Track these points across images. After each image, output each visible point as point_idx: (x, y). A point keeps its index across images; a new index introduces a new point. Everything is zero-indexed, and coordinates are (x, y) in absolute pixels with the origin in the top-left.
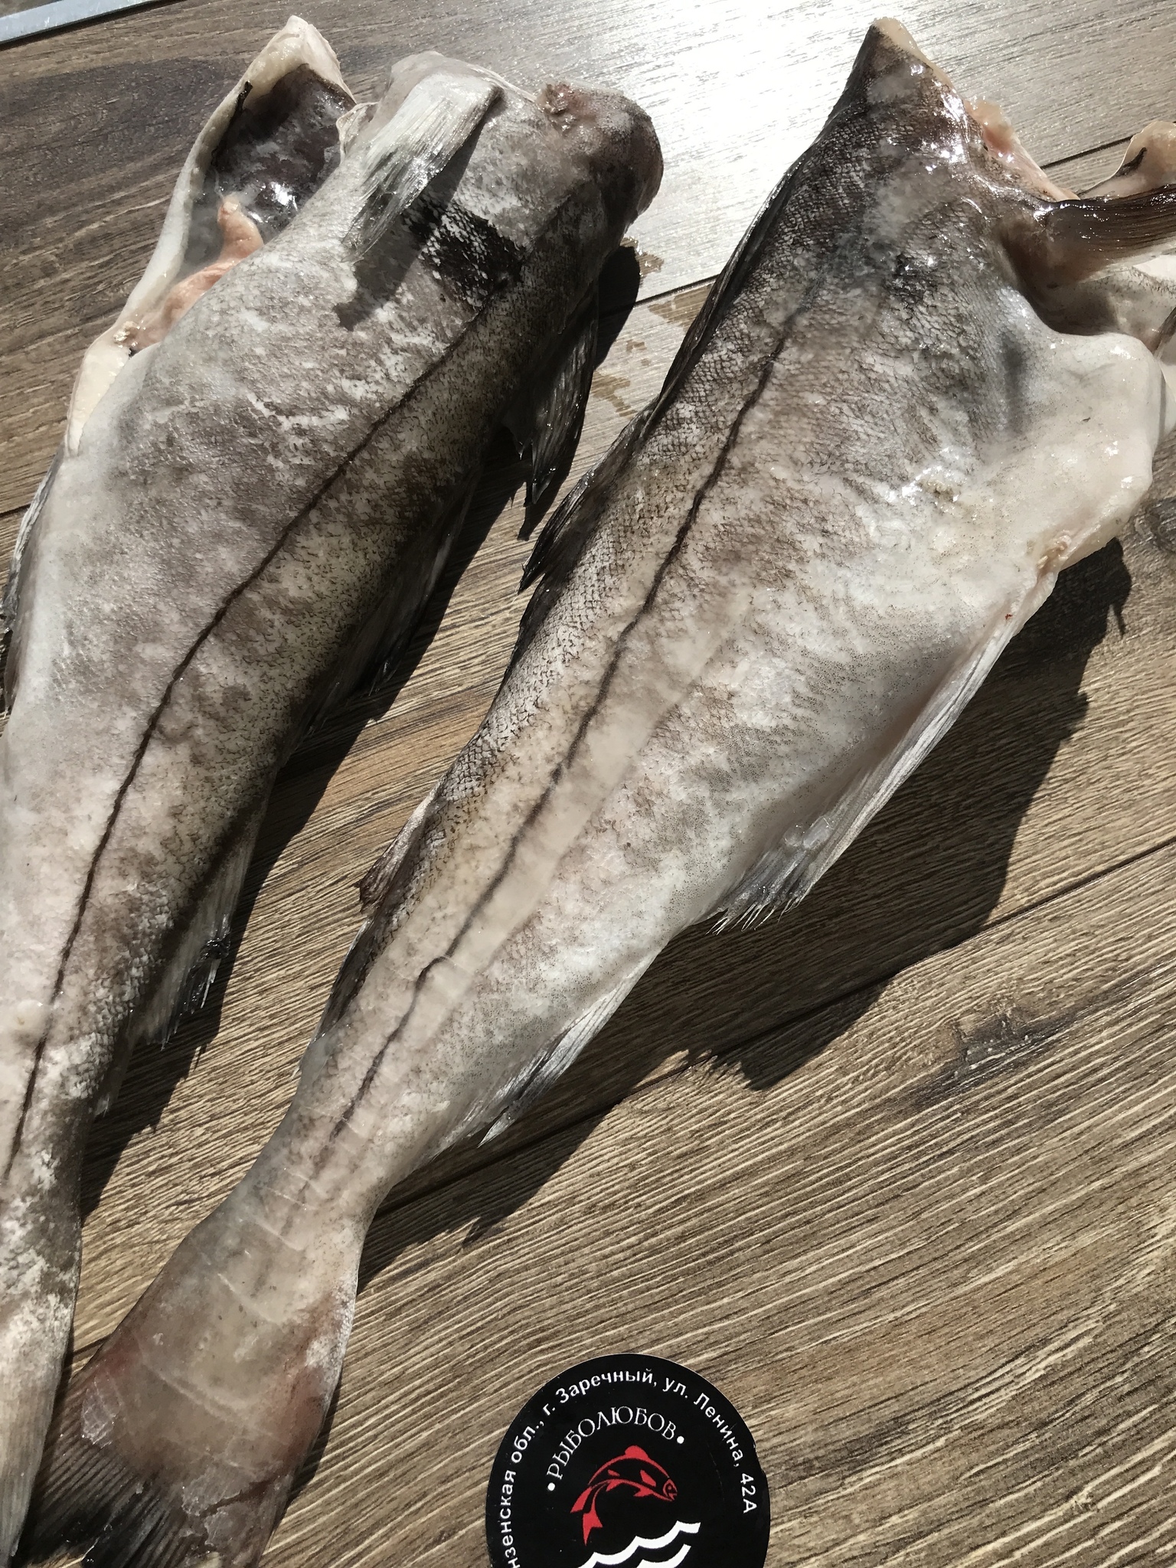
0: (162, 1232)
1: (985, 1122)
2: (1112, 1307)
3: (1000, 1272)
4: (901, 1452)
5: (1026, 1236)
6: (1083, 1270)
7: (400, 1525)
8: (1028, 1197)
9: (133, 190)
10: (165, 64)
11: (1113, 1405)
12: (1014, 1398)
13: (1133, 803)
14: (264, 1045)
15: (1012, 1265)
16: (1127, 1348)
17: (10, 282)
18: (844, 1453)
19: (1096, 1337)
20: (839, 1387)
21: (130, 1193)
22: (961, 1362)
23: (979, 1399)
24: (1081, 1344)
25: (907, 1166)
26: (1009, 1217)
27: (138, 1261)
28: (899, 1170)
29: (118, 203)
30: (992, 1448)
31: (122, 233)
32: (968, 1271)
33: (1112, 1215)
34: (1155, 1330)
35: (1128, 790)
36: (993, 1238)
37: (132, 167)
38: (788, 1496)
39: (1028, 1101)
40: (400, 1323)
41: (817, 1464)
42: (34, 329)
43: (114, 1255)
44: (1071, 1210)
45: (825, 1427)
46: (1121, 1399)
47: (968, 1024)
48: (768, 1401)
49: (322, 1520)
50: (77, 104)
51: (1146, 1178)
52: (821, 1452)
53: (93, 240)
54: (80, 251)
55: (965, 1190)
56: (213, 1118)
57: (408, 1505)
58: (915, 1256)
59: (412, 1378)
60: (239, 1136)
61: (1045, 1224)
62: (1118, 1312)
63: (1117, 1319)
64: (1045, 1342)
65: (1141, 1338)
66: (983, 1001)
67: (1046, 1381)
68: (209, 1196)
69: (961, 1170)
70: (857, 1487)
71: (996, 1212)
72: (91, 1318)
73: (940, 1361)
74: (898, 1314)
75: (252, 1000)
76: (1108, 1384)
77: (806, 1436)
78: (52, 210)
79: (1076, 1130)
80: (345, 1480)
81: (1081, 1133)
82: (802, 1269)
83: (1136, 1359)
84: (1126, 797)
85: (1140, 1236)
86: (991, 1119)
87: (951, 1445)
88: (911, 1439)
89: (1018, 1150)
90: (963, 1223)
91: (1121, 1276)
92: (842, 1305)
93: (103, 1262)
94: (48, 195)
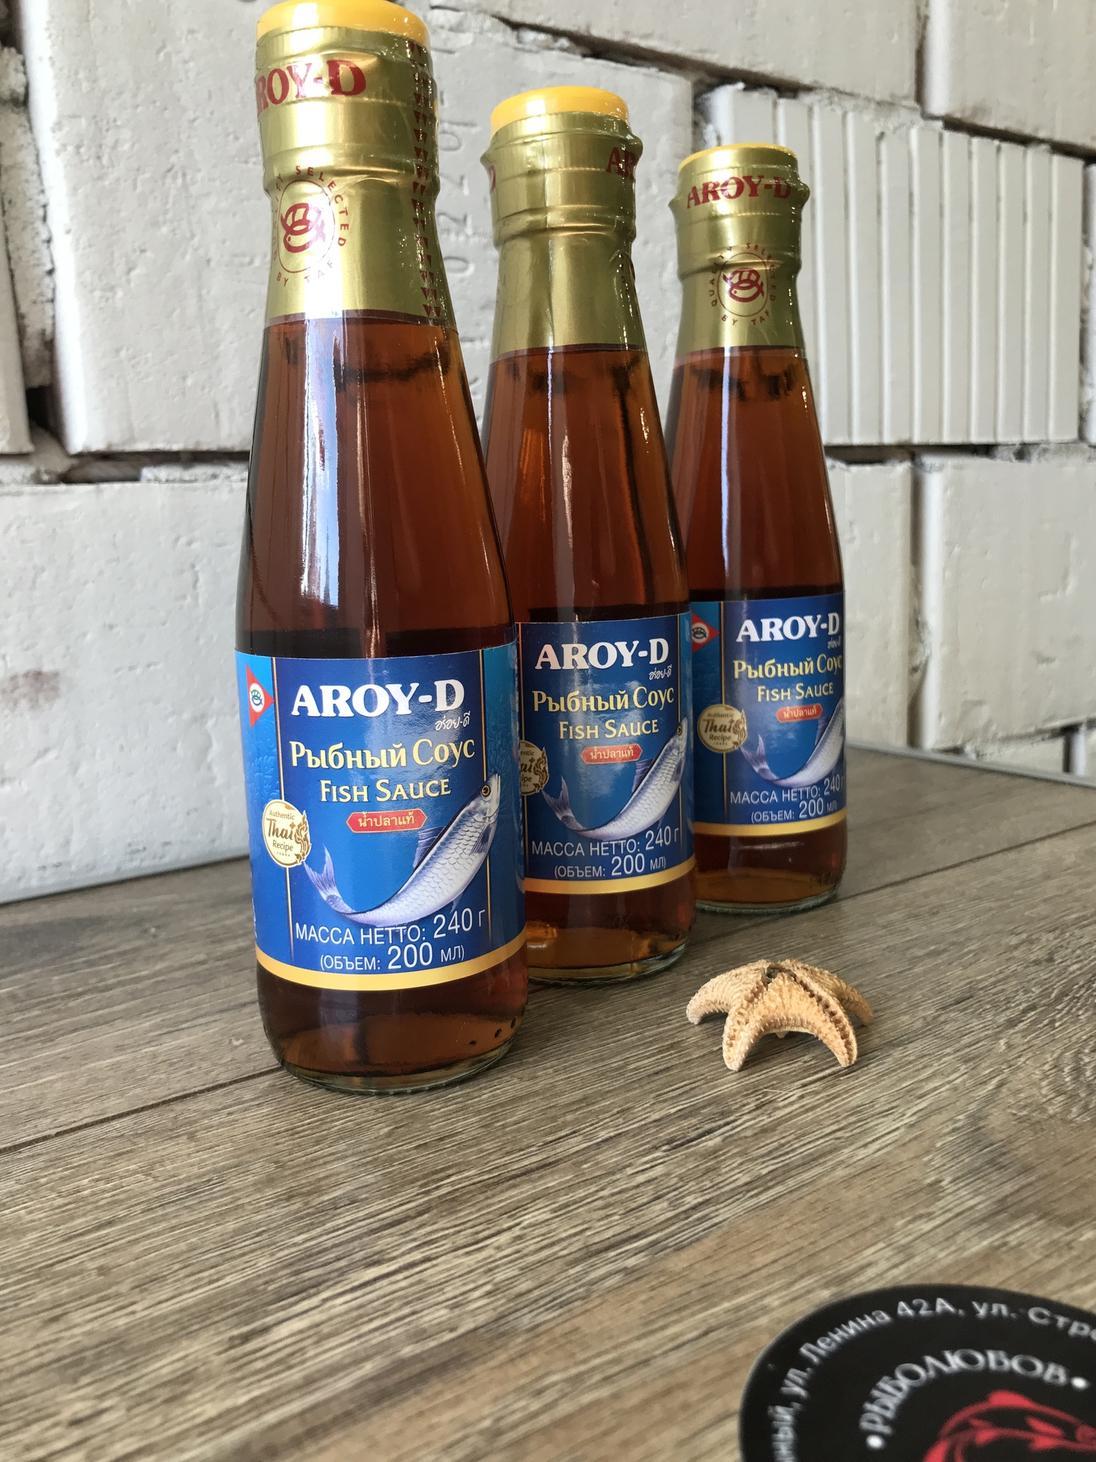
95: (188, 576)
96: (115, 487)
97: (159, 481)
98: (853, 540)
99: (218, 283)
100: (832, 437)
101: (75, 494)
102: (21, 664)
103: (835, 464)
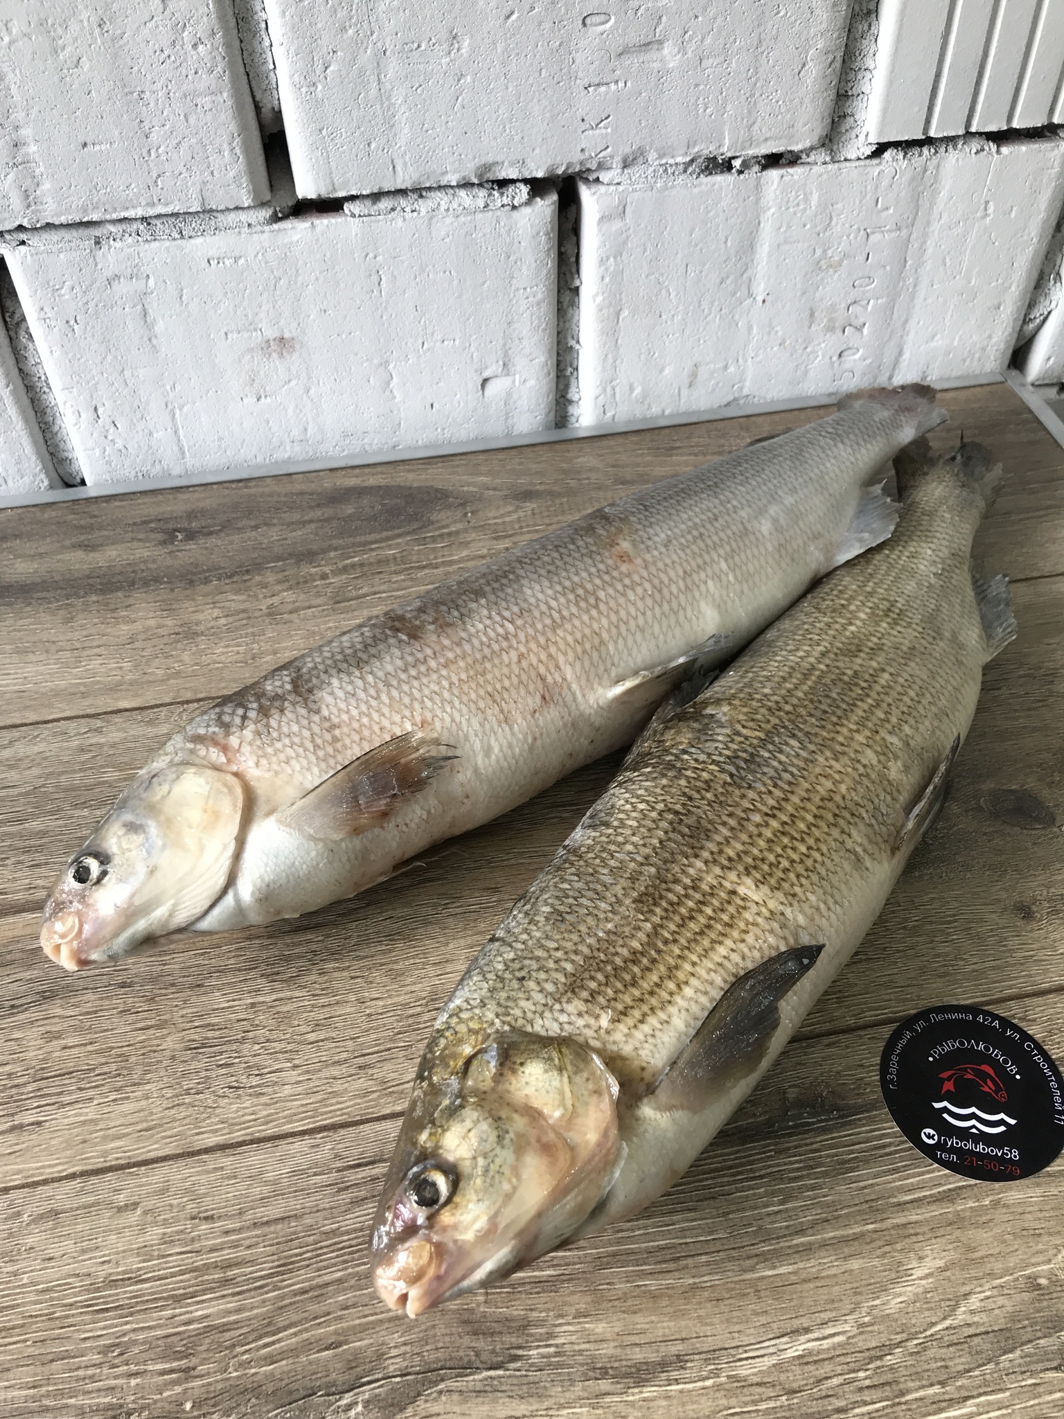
0: (215, 1102)
1: (792, 1163)
2: (867, 1319)
3: (783, 1270)
4: (677, 1381)
5: (808, 1249)
6: (848, 1286)
7: (306, 1330)
8: (814, 1224)
9: (383, 545)
10: (419, 488)
11: (853, 1392)
12: (774, 1365)
13: (947, 974)
14: (313, 1006)
15: (791, 1268)
16: (873, 1353)
17: (302, 580)
18: (633, 1370)
19: (849, 1338)
20: (641, 1321)
21: (203, 1074)
22: (737, 1328)
23: (747, 1359)
24: (837, 1339)
25: (726, 1179)
26: (797, 1233)
27: (194, 1116)
28: (719, 1180)
29: (372, 550)
30: (748, 1398)
31: (371, 564)
32: (757, 1263)
33: (879, 1252)
34: (899, 1345)
35: (945, 966)
36: (782, 1244)
37: (385, 534)
38: (584, 1389)
39: (828, 1156)
40: (346, 1197)
41: (611, 1372)
42: (307, 604)
43: (181, 1109)
44: (845, 1240)
45: (622, 1347)
46: (861, 1389)
47: (792, 1094)
48: (585, 1316)
49: (255, 1311)
50: (366, 501)
51: (912, 1231)
52: (616, 1365)
53: (353, 566)
54: (345, 570)
55: (767, 1206)
56: (268, 1041)
57: (315, 1318)
58: (718, 1243)
59: (342, 1234)
60: (280, 1056)
61: (824, 1245)
62: (872, 1325)
63: (869, 1329)
64: (807, 1330)
65: (887, 1349)
66: (807, 1081)
67: (803, 1360)
68: (251, 1087)
69: (766, 1192)
70: (637, 1397)
71: (787, 1227)
72: (156, 1143)
73: (722, 1322)
74: (697, 1280)
75: (313, 978)
76: (852, 1375)
77: (607, 1350)
78: (336, 549)
79: (862, 1184)
80: (279, 1289)
81: (865, 1187)
82: (633, 1231)
83: (879, 1363)
84: (943, 970)
85: (899, 1273)
86: (796, 1162)
87: (718, 1387)
88: (687, 1374)
89: (813, 1188)
90: (760, 1228)
91: (878, 1297)
92: (656, 1263)
93: (173, 1111)
94: (335, 542)
95: (375, 278)
96: (324, 223)
97: (353, 215)
98: (987, 215)
99: (393, 68)
100: (984, 126)
101: (298, 229)
102: (271, 333)
103: (983, 150)
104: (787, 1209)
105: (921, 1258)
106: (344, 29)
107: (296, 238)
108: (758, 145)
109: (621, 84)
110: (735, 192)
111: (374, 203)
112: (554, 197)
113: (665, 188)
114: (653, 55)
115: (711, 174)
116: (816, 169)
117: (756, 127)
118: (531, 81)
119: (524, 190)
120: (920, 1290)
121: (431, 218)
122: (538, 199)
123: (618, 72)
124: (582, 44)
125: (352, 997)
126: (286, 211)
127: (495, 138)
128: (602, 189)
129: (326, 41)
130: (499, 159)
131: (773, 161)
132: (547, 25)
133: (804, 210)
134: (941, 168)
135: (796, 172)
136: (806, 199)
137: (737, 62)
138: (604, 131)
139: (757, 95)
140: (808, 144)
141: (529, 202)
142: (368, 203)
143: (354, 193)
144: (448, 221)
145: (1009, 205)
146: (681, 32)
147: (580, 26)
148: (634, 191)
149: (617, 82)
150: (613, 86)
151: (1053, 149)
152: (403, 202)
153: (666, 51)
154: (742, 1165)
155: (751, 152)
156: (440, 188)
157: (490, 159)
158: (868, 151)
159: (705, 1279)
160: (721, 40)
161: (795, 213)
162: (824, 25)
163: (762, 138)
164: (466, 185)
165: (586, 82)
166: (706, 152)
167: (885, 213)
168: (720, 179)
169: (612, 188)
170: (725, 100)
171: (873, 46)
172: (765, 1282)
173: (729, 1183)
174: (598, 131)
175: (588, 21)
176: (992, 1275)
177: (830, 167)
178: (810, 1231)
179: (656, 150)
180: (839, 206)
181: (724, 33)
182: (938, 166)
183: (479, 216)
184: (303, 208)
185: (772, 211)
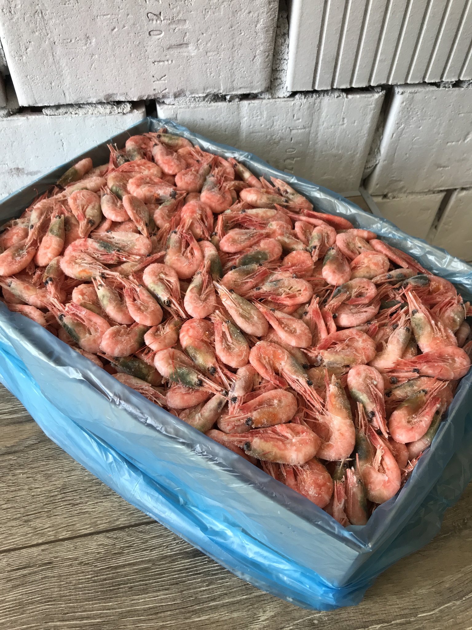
95: (60, 143)
96: (33, 118)
97: (47, 115)
98: (343, 124)
99: (59, 50)
100: (340, 85)
101: (20, 120)
102: (13, 166)
103: (340, 96)
104: (209, 589)
105: (264, 611)
106: (33, 32)
107: (20, 124)
108: (237, 90)
109: (170, 62)
110: (228, 110)
111: (57, 109)
112: (144, 110)
113: (195, 107)
114: (184, 49)
115: (216, 101)
116: (264, 101)
117: (235, 83)
118: (127, 58)
119: (129, 106)
120: (262, 626)
121: (85, 117)
122: (135, 110)
123: (168, 57)
124: (149, 43)
125: (26, 487)
126: (15, 111)
127: (112, 83)
128: (165, 107)
129: (25, 38)
130: (115, 92)
131: (245, 97)
132: (132, 35)
133: (261, 119)
134: (322, 103)
135: (256, 102)
136: (261, 114)
137: (223, 54)
138: (164, 82)
139: (234, 68)
140: (260, 90)
141: (131, 111)
142: (54, 109)
143: (46, 105)
144: (93, 119)
145: (353, 119)
146: (196, 40)
147: (148, 35)
148: (180, 108)
149: (168, 61)
150: (166, 63)
151: (371, 97)
152: (71, 110)
153: (190, 48)
154: (192, 568)
155: (234, 93)
156: (88, 104)
157: (110, 92)
158: (288, 94)
159: (168, 623)
160: (215, 45)
161: (256, 120)
162: (263, 40)
163: (239, 87)
164: (101, 103)
165: (153, 60)
166: (213, 92)
167: (298, 121)
168: (220, 104)
169: (170, 106)
170: (220, 70)
171: (287, 50)
172: (195, 623)
173: (185, 577)
174: (160, 82)
175: (152, 33)
176: (294, 619)
177: (271, 100)
178: (218, 599)
179: (189, 91)
180: (277, 117)
181: (216, 41)
182: (320, 102)
183: (108, 117)
184: (22, 110)
185: (246, 119)
